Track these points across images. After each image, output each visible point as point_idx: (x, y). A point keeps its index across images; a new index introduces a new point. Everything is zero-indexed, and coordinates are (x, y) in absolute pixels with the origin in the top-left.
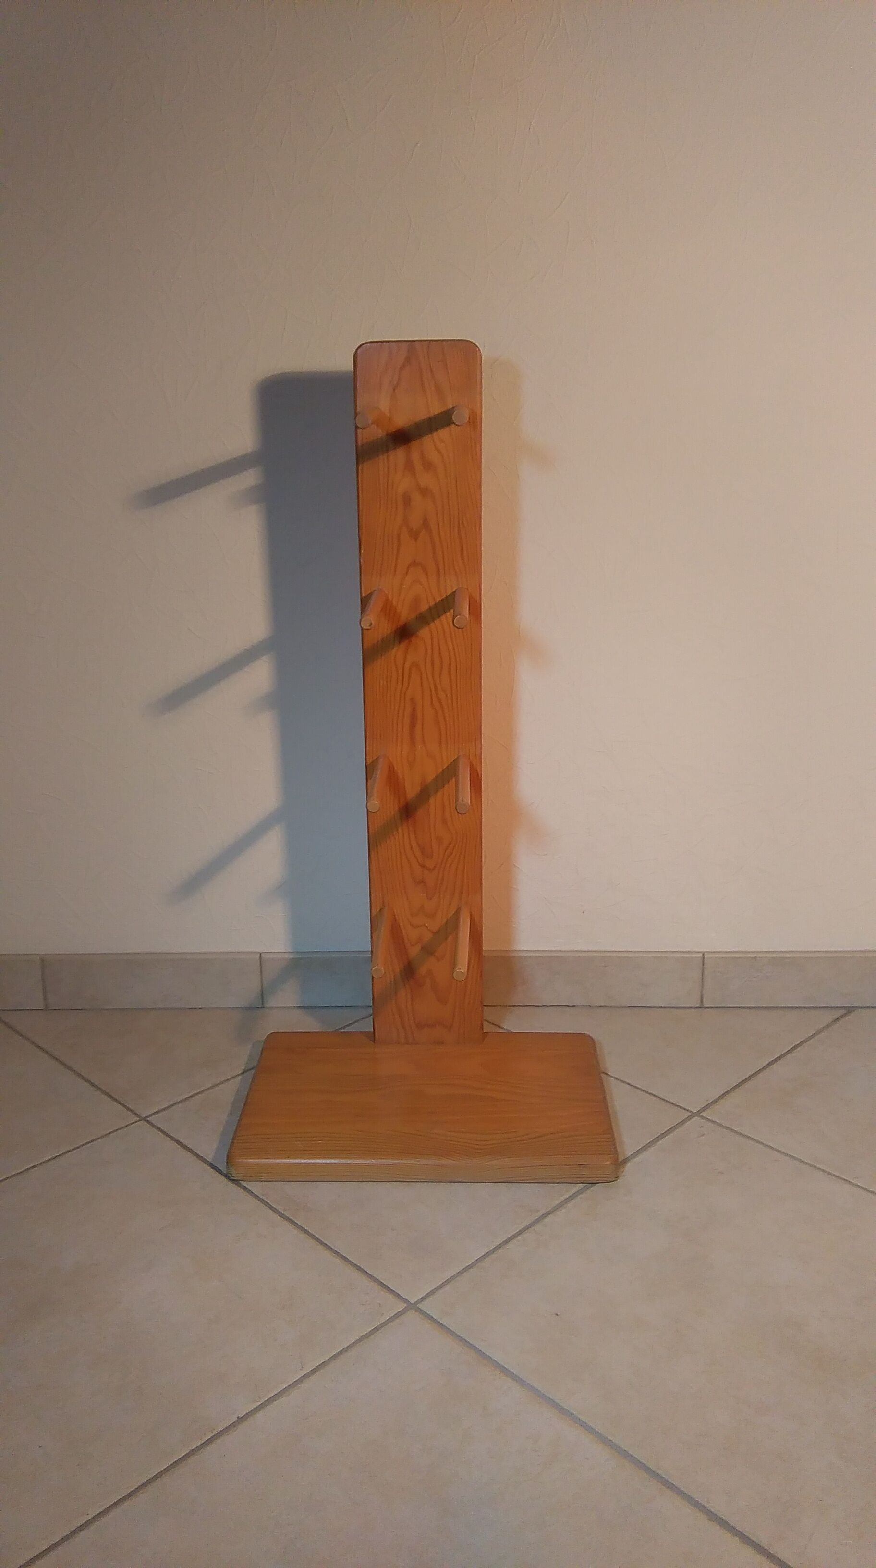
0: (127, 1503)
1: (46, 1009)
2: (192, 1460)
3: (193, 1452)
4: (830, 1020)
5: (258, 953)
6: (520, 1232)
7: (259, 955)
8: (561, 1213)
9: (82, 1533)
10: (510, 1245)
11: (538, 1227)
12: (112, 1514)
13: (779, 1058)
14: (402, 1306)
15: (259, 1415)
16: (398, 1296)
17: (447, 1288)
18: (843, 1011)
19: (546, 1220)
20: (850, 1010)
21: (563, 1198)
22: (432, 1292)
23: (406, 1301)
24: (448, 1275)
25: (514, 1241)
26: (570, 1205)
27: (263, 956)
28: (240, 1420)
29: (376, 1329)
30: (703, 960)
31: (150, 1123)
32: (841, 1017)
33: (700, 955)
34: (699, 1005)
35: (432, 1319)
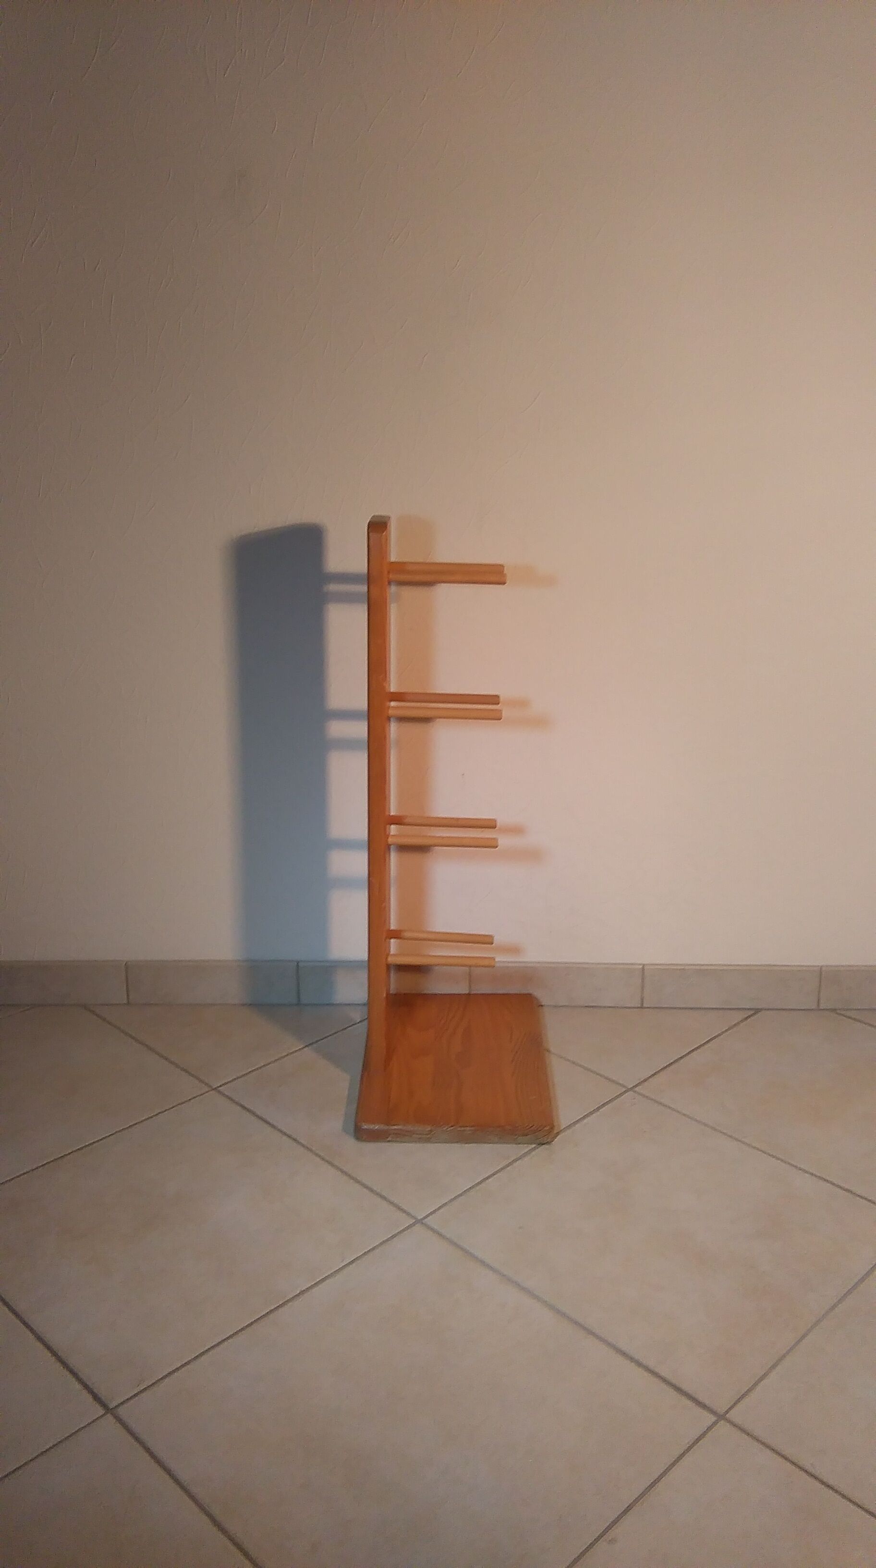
1: (128, 1003)
3: (271, 1311)
4: (741, 1019)
5: (296, 961)
7: (296, 964)
8: (523, 1160)
10: (490, 1181)
11: (508, 1169)
13: (698, 1048)
14: (412, 1221)
15: (314, 1290)
16: (409, 1214)
17: (443, 1209)
18: (752, 1012)
19: (516, 1164)
20: (757, 1011)
22: (434, 1212)
23: (414, 1217)
24: (445, 1200)
25: (492, 1179)
27: (300, 964)
28: (302, 1292)
29: (395, 1235)
30: (643, 969)
31: (219, 1092)
32: (749, 1017)
33: (641, 967)
34: (639, 1006)
35: (432, 1230)
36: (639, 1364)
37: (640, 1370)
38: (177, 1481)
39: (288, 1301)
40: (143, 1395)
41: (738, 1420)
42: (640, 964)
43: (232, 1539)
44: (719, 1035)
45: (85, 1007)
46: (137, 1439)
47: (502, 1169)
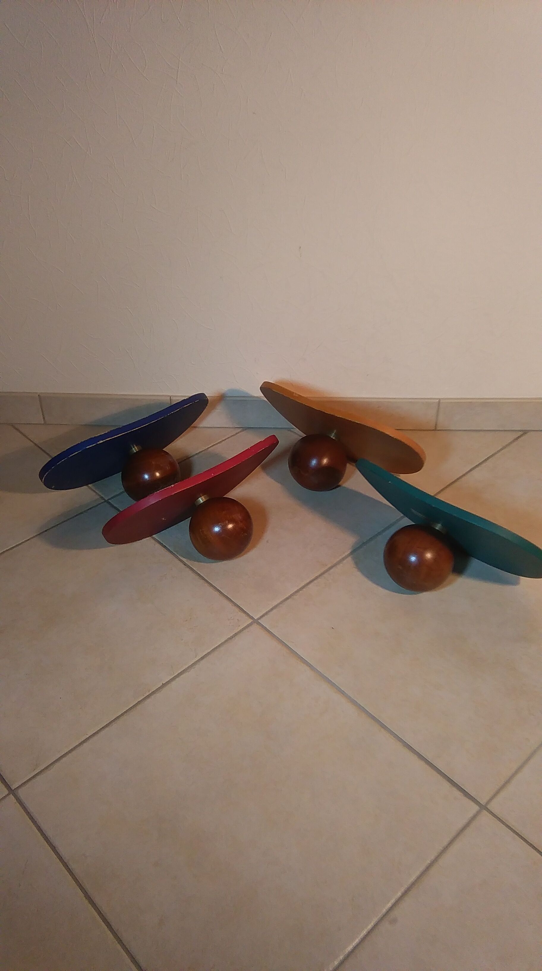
0: (107, 729)
1: (45, 424)
2: (139, 707)
3: (139, 702)
4: (512, 440)
5: (169, 396)
6: (317, 578)
7: (169, 398)
8: (340, 566)
9: (85, 744)
10: (310, 586)
11: (326, 575)
12: (99, 735)
13: (477, 466)
14: (250, 621)
15: (173, 683)
16: (248, 615)
17: (274, 611)
18: (521, 433)
19: (332, 570)
20: (525, 432)
21: (341, 558)
22: (266, 613)
23: (252, 618)
24: (275, 603)
25: (312, 584)
26: (345, 561)
27: (171, 398)
28: (164, 685)
29: (236, 634)
30: (439, 403)
31: (109, 503)
32: (519, 437)
33: (438, 400)
34: (434, 429)
35: (265, 628)
36: (420, 757)
37: (422, 763)
38: (60, 858)
39: (153, 693)
40: (38, 778)
41: (496, 811)
42: (437, 399)
43: (100, 913)
44: (495, 454)
45: (13, 426)
46: (32, 818)
47: (320, 575)
